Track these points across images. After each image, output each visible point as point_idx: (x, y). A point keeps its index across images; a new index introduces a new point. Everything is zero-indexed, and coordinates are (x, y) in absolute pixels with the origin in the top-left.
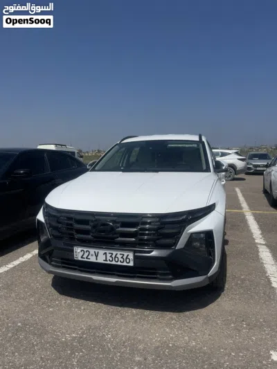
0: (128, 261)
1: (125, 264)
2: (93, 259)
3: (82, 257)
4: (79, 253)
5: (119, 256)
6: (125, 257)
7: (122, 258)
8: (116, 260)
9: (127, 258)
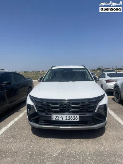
0: (76, 119)
1: (75, 120)
2: (60, 119)
3: (55, 119)
4: (54, 117)
5: (73, 117)
6: (75, 117)
7: (74, 118)
8: (71, 119)
9: (76, 118)
